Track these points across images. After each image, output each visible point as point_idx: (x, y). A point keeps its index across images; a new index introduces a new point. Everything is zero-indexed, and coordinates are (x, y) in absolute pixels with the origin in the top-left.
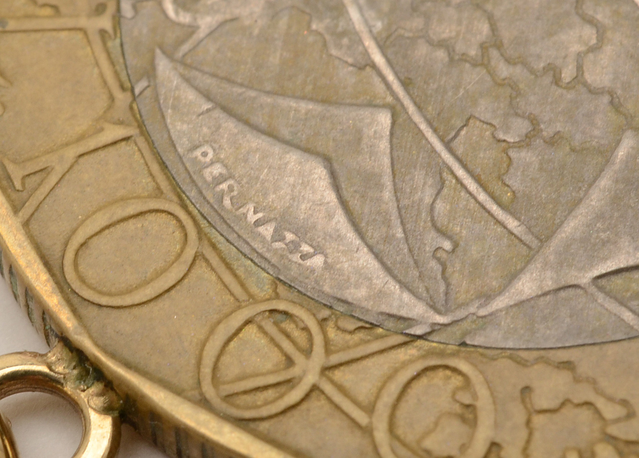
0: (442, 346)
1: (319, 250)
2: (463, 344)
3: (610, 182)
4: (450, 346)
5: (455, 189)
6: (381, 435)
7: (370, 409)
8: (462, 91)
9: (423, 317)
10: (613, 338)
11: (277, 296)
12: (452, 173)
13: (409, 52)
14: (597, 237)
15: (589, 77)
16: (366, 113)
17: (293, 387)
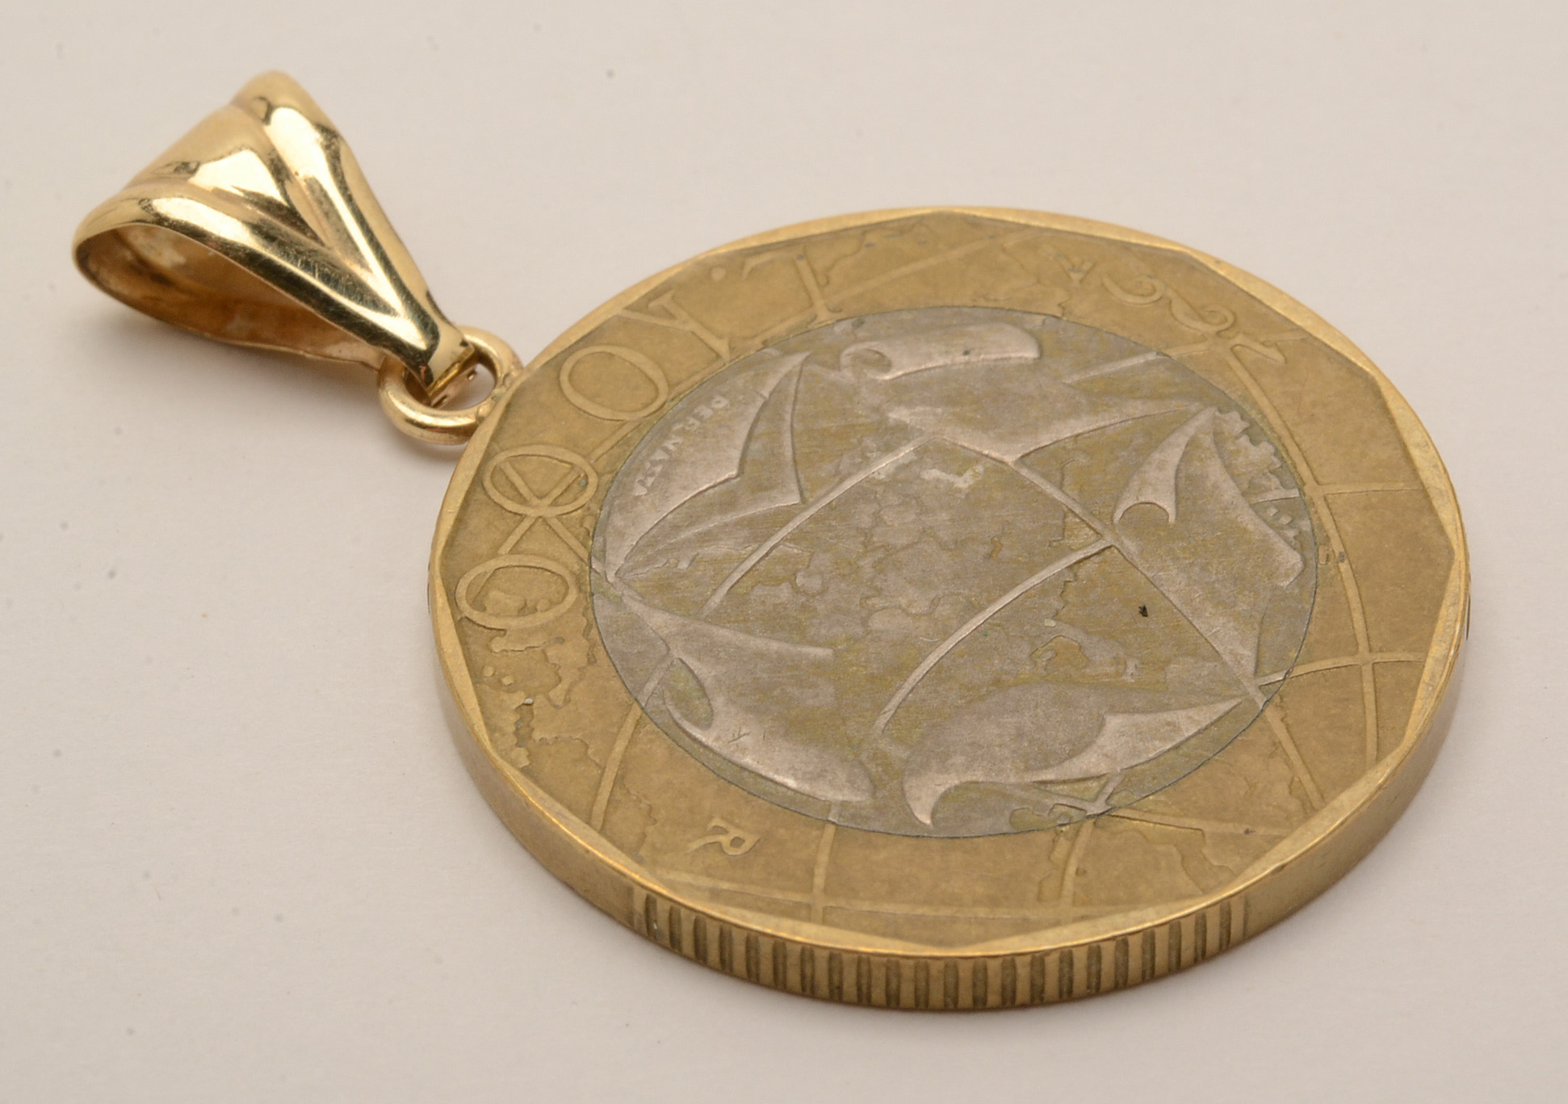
0: (588, 582)
1: (651, 490)
2: (592, 595)
3: (775, 648)
4: (589, 587)
5: (739, 559)
6: (493, 564)
7: (514, 551)
8: (834, 541)
9: (609, 564)
10: (626, 682)
11: (599, 475)
12: (753, 552)
13: (861, 501)
14: (720, 652)
15: (876, 616)
16: (794, 487)
17: (521, 504)
